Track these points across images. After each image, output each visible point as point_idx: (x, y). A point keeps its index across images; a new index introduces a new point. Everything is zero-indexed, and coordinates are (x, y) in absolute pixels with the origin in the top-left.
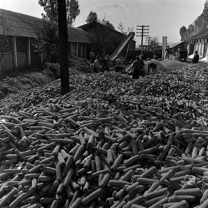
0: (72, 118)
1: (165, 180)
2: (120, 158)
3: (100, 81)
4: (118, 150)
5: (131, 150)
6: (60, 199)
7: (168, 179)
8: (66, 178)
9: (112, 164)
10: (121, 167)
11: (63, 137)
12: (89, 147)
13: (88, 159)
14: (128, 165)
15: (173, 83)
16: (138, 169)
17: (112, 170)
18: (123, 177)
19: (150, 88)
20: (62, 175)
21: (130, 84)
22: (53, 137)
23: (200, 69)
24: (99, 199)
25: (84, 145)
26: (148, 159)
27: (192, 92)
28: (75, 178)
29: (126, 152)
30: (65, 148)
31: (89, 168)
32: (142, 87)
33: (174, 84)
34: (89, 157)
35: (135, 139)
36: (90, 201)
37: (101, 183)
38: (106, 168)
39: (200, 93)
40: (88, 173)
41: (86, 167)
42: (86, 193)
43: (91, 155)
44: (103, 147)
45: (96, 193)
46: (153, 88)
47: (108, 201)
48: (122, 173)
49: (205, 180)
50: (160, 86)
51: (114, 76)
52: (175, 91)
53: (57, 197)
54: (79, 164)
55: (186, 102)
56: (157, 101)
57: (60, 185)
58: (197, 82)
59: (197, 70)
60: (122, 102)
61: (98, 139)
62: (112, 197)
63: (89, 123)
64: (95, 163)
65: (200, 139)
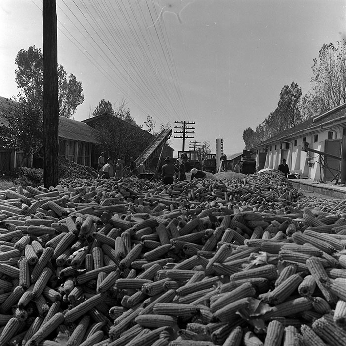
0: (56, 202)
1: (215, 264)
2: (138, 250)
3: (112, 186)
4: (133, 239)
5: (158, 239)
6: (22, 316)
8: (38, 282)
9: (121, 257)
10: (138, 262)
11: (38, 224)
12: (83, 236)
13: (79, 251)
14: (150, 259)
15: (232, 187)
16: (168, 264)
17: (123, 268)
18: (139, 276)
19: (195, 194)
20: (30, 277)
21: (161, 187)
23: (276, 177)
24: (97, 313)
25: (74, 232)
26: (186, 248)
27: (263, 200)
28: (54, 283)
29: (149, 241)
30: (40, 240)
31: (81, 264)
32: (182, 191)
33: (234, 187)
34: (82, 249)
35: (166, 224)
36: (79, 315)
37: (99, 285)
38: (112, 264)
39: (275, 202)
40: (79, 270)
41: (76, 264)
42: (74, 302)
43: (86, 247)
44: (108, 235)
45: (92, 302)
46: (200, 193)
47: (112, 312)
48: (139, 271)
50: (212, 190)
52: (236, 199)
53: (18, 312)
54: (62, 261)
55: (253, 207)
56: (206, 206)
57: (25, 294)
58: (271, 190)
59: (270, 179)
60: (146, 200)
61: (100, 224)
62: (121, 306)
63: (87, 208)
64: (92, 258)
65: (275, 223)
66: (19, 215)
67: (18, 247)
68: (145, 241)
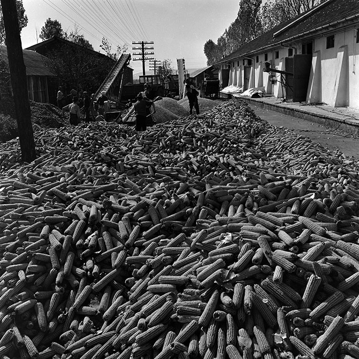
0: (58, 188)
1: (197, 244)
2: (137, 230)
3: (84, 137)
4: (132, 221)
5: (150, 219)
6: (61, 291)
7: (200, 242)
8: (66, 264)
9: (126, 238)
10: (139, 241)
11: (51, 214)
12: (91, 223)
13: (92, 236)
14: (148, 238)
15: (200, 132)
16: (161, 240)
17: (128, 247)
18: (143, 252)
19: (166, 142)
20: (59, 261)
21: (134, 138)
22: (36, 215)
23: (239, 108)
24: (115, 283)
25: (84, 220)
26: (173, 226)
27: (228, 143)
28: (78, 263)
29: (144, 222)
30: (58, 228)
31: (96, 247)
32: (153, 141)
33: (202, 132)
34: (94, 234)
35: (154, 205)
36: (103, 286)
37: (115, 263)
38: (120, 245)
39: (239, 144)
40: (96, 253)
41: (92, 247)
42: (97, 277)
43: (96, 232)
44: (111, 220)
45: (110, 276)
46: (171, 141)
47: (127, 282)
48: (141, 248)
49: (242, 236)
50: (181, 137)
51: (104, 129)
52: (204, 144)
53: (57, 288)
54: (81, 245)
55: (220, 156)
56: (179, 160)
57: (59, 274)
58: (235, 128)
59: (234, 110)
60: (127, 164)
61: (103, 211)
62: (132, 276)
63: (86, 193)
64: (103, 240)
65: (238, 196)
66: (33, 206)
67: (43, 237)
68: (142, 223)
